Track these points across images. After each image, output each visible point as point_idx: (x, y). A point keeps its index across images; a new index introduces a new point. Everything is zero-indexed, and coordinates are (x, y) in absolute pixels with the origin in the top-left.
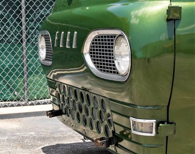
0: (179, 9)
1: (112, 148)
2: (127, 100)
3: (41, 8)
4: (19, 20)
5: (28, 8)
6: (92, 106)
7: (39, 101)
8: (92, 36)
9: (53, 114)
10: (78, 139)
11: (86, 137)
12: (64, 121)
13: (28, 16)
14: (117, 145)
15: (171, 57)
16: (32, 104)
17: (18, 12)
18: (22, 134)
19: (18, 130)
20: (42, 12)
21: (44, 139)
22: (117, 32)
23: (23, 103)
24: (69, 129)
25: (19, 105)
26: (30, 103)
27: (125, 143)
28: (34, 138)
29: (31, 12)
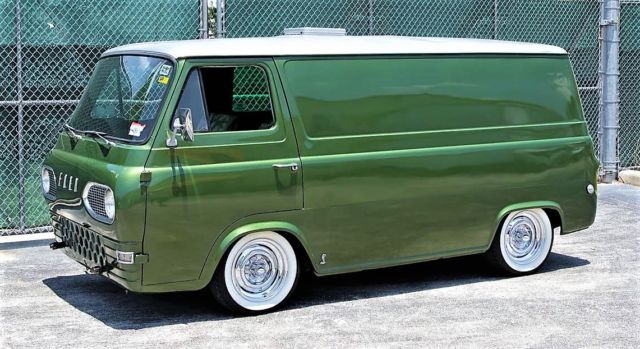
0: (150, 174)
1: (105, 274)
2: (115, 238)
3: (42, 118)
4: (15, 133)
5: (26, 118)
6: (91, 240)
7: (38, 228)
8: (90, 185)
9: (56, 246)
10: (81, 271)
11: (88, 268)
12: (67, 253)
13: (26, 128)
14: (109, 272)
15: (141, 207)
16: (30, 233)
17: (14, 123)
18: (20, 267)
19: (15, 263)
20: (42, 123)
21: (45, 272)
22: (107, 187)
23: (19, 231)
24: (73, 261)
25: (13, 234)
26: (27, 230)
27: (115, 270)
28: (35, 271)
29: (30, 123)
